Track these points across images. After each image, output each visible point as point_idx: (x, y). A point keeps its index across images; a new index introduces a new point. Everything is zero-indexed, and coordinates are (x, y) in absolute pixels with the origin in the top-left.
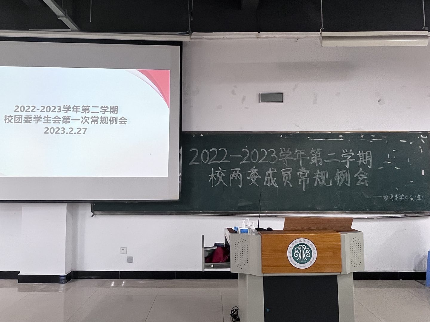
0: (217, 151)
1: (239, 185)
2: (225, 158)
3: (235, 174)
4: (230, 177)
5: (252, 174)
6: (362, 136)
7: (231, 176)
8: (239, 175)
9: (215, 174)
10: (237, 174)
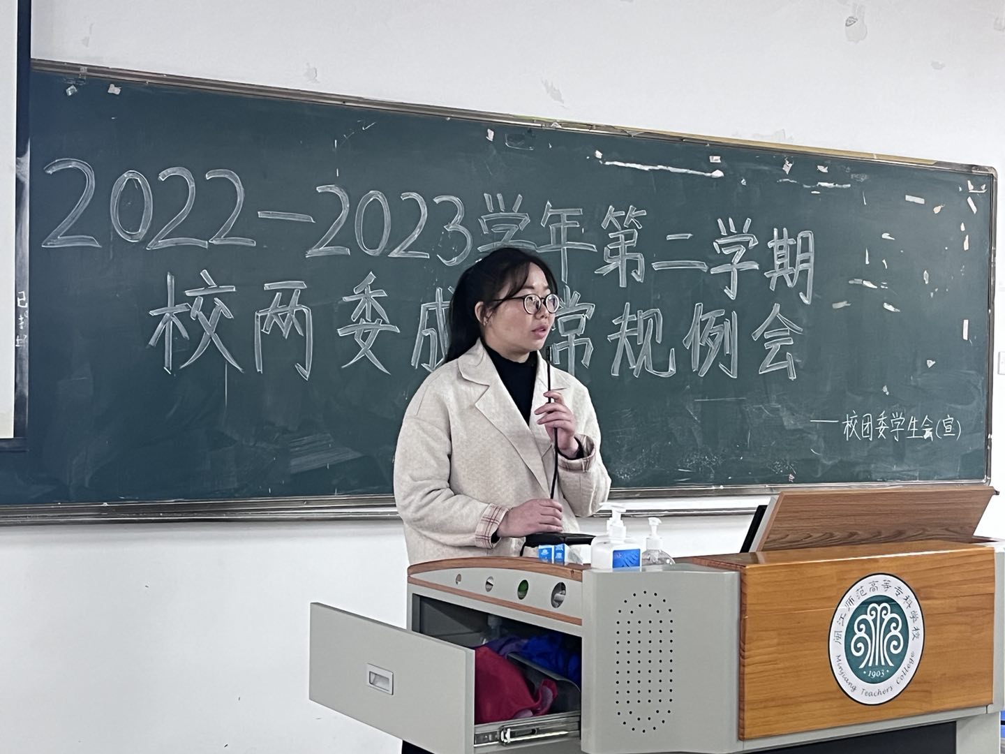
0: (192, 186)
1: (299, 367)
2: (232, 221)
3: (280, 309)
4: (257, 323)
5: (357, 312)
6: (787, 167)
7: (263, 318)
8: (300, 315)
9: (181, 308)
10: (288, 308)
